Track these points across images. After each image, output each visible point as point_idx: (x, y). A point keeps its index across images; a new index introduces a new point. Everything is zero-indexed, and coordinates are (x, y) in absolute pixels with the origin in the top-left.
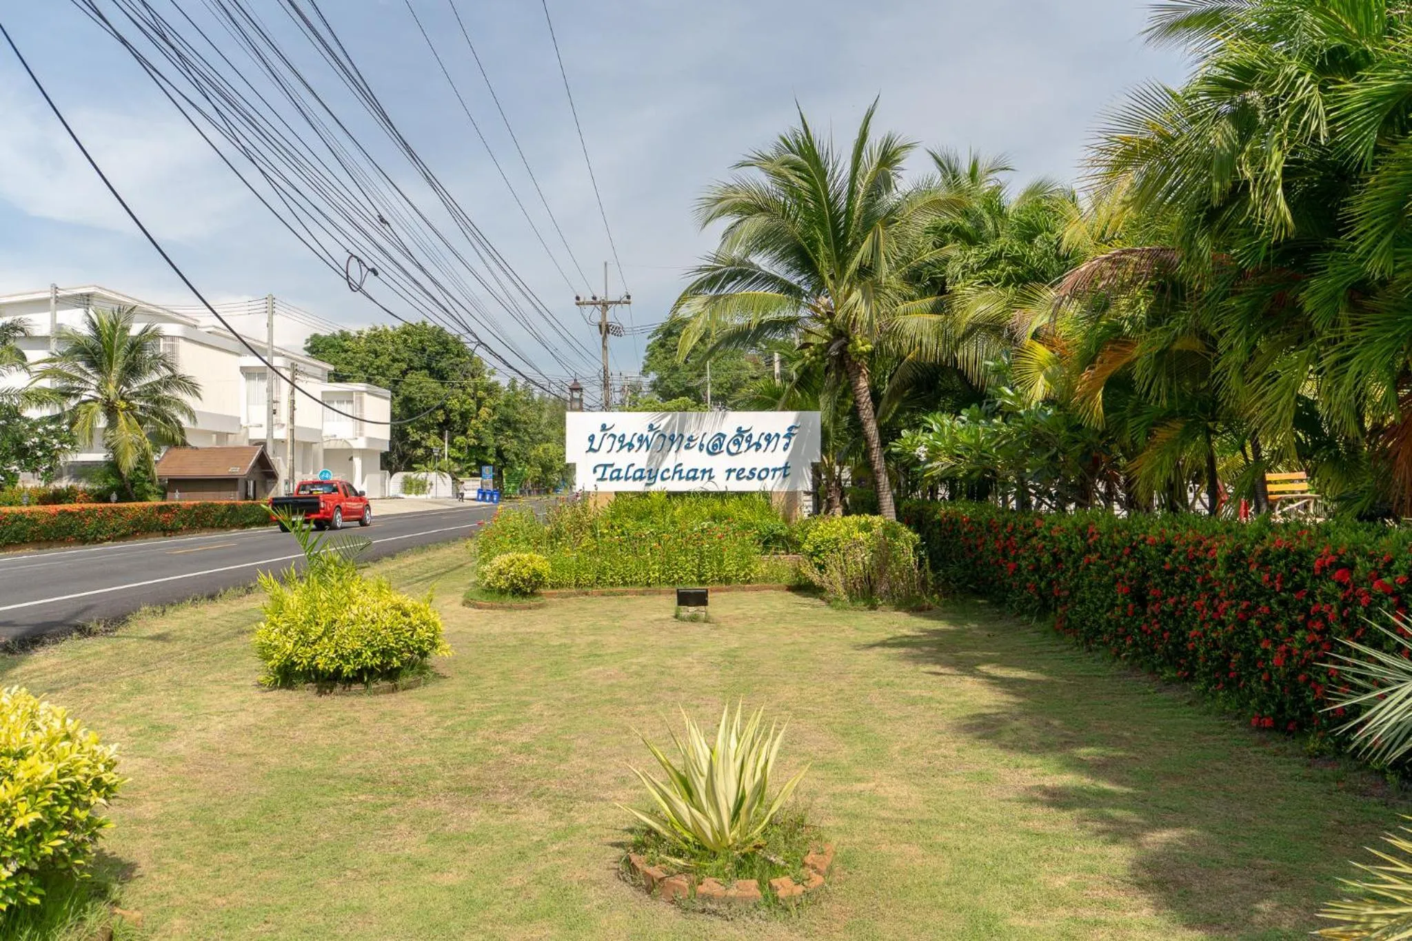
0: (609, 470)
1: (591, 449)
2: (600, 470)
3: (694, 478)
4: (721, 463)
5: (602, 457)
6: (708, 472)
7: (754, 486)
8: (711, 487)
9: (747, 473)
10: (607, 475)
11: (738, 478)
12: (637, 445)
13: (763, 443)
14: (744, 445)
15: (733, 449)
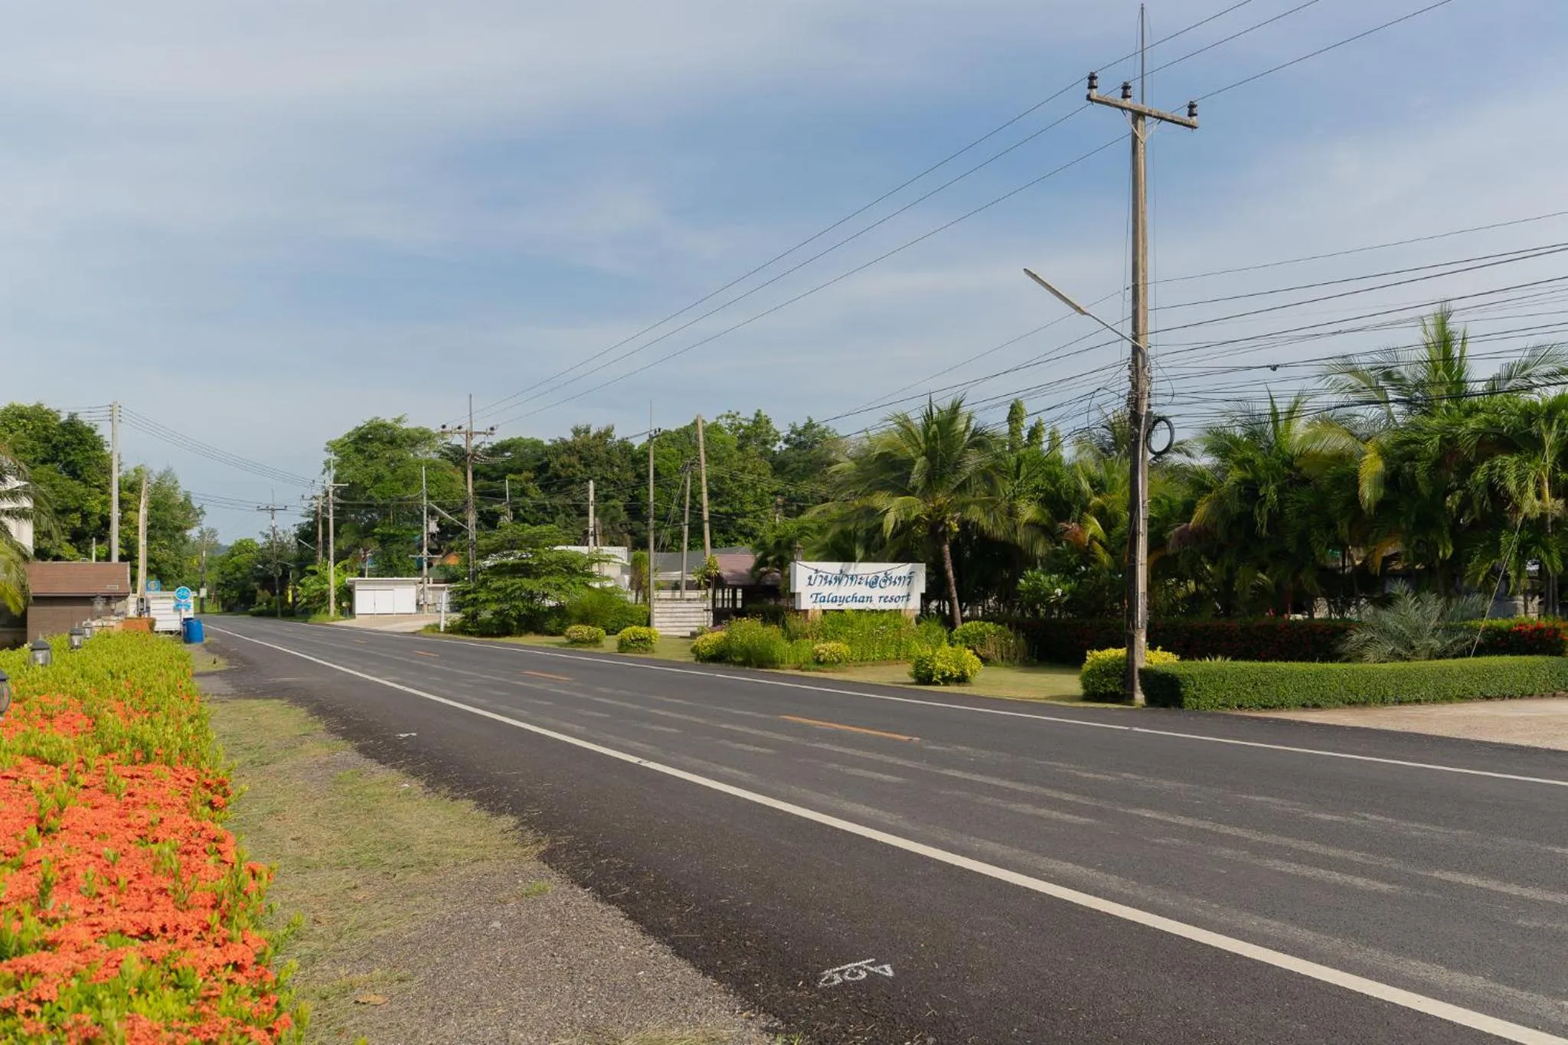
0: (819, 596)
1: (810, 584)
2: (814, 596)
3: (863, 601)
4: (876, 592)
5: (815, 589)
6: (870, 599)
7: (892, 606)
8: (872, 607)
9: (889, 599)
10: (818, 599)
11: (885, 601)
12: (834, 581)
13: (898, 581)
14: (888, 582)
15: (883, 584)
